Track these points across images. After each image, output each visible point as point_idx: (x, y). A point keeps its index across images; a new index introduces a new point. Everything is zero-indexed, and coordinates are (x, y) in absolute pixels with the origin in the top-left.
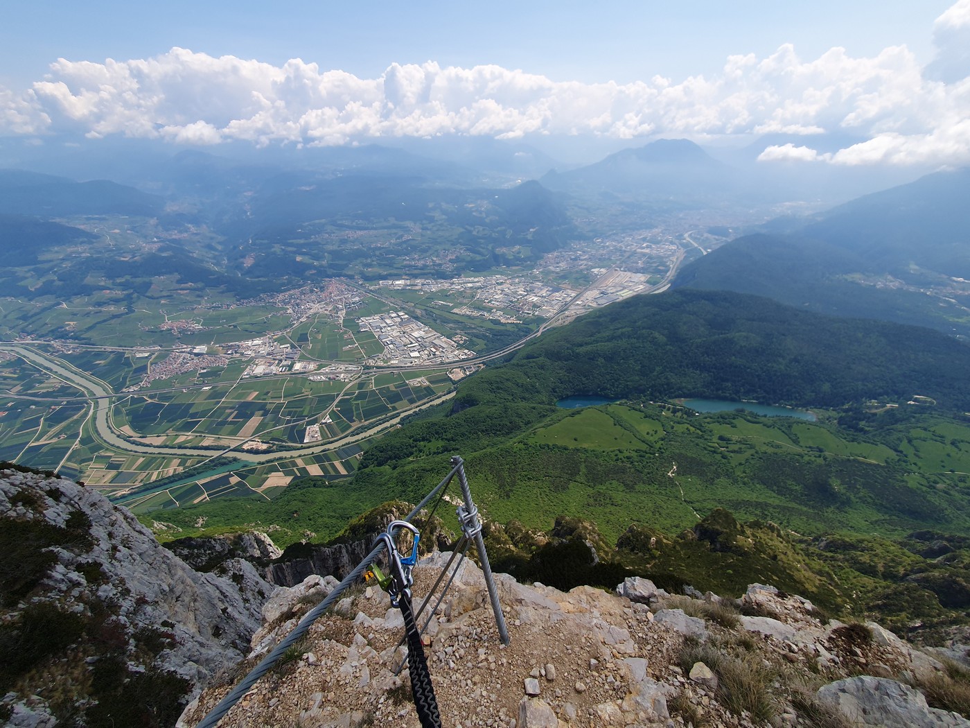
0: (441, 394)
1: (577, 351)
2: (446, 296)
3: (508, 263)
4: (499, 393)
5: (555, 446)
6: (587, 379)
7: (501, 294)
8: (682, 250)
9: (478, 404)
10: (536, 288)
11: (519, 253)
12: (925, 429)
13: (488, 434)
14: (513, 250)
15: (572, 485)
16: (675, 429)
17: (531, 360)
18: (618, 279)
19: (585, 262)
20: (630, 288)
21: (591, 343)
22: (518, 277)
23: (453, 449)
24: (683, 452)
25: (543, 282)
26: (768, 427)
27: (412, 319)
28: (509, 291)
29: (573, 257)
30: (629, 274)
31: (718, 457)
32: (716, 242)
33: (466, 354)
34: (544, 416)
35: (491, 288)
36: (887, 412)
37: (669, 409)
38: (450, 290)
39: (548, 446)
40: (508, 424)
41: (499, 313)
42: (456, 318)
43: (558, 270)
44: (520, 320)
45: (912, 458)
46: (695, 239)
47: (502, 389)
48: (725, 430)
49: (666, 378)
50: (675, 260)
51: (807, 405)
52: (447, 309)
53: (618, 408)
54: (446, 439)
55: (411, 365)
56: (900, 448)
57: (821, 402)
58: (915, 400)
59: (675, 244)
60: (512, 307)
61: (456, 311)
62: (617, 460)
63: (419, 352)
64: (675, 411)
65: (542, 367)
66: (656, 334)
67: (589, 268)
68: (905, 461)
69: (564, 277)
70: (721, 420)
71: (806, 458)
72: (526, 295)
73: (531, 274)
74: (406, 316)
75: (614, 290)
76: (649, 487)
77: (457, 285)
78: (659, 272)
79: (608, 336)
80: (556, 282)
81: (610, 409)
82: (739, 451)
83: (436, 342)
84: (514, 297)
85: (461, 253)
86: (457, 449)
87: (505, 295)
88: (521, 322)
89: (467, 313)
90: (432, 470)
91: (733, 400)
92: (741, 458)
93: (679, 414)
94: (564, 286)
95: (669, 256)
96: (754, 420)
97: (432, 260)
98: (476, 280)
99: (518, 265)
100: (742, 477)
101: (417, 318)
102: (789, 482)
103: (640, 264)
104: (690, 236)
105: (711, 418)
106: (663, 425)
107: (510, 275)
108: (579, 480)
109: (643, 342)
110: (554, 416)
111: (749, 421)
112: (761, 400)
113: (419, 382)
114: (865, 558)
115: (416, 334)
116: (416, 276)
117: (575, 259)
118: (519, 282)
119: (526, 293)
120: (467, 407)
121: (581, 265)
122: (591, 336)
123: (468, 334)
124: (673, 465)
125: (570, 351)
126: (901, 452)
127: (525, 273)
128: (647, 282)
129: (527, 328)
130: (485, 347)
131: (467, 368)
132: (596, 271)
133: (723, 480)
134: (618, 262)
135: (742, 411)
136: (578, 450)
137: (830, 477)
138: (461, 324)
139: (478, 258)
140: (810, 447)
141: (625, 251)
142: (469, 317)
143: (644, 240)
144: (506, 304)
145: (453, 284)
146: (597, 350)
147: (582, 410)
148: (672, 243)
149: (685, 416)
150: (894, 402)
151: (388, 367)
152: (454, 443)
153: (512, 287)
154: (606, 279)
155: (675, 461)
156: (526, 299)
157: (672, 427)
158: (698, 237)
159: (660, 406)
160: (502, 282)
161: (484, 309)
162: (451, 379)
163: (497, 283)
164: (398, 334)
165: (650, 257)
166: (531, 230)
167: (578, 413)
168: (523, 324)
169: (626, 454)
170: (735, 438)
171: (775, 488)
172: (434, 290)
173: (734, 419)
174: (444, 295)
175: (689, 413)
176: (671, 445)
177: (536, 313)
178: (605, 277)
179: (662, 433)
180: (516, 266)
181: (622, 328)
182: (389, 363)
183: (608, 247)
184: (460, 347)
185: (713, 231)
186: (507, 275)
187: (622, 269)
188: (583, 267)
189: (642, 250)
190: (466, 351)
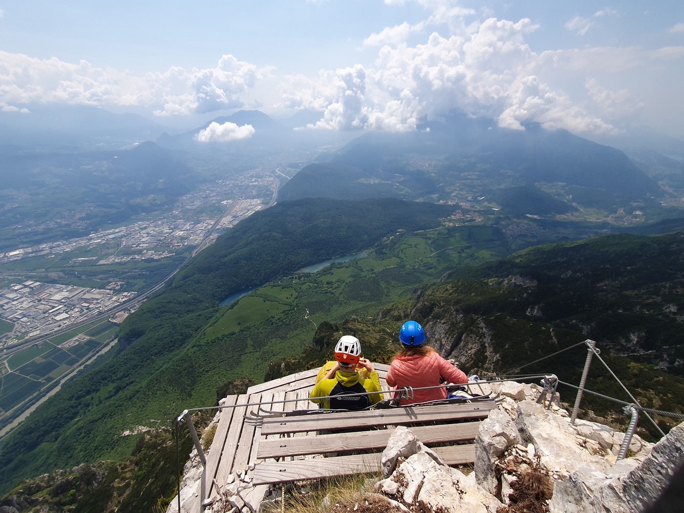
0: (108, 341)
1: (224, 261)
2: (87, 252)
3: (147, 210)
4: (164, 316)
5: (224, 336)
6: (237, 278)
7: (147, 236)
8: (277, 180)
9: (144, 334)
10: (179, 224)
11: (155, 200)
12: (405, 244)
13: (162, 354)
14: (148, 199)
15: (243, 357)
16: (302, 288)
17: (187, 280)
18: (242, 205)
19: (215, 198)
20: (252, 210)
21: (233, 252)
22: (160, 219)
23: (128, 385)
24: (310, 300)
25: (184, 219)
26: (348, 268)
27: (46, 284)
28: (154, 233)
29: (204, 196)
30: (249, 200)
31: (329, 295)
32: (294, 172)
33: (126, 296)
34: (210, 318)
35: (137, 234)
36: (391, 241)
37: (296, 278)
38: (89, 246)
39: (218, 338)
40: (180, 337)
41: (150, 252)
42: (105, 268)
43: (194, 207)
44: (173, 253)
45: (405, 259)
46: (282, 172)
47: (166, 311)
48: (328, 278)
49: (288, 259)
50: (275, 186)
51: (360, 250)
52: (93, 264)
53: (264, 290)
54: (117, 380)
55: (60, 328)
56: (400, 256)
57: (366, 246)
58: (399, 232)
59: (272, 177)
60: (161, 244)
61: (102, 262)
62: (272, 324)
63: (67, 313)
64: (299, 278)
65: (198, 282)
66: (275, 234)
67: (219, 202)
68: (403, 261)
69: (200, 211)
70: (324, 273)
71: (368, 277)
72: (172, 232)
73: (171, 215)
74: (38, 283)
75: (242, 213)
76: (296, 331)
77: (96, 239)
78: (268, 196)
79: (244, 244)
80: (196, 216)
81: (258, 292)
82: (338, 287)
83: (87, 296)
84: (161, 236)
85: (91, 211)
86: (132, 382)
87: (152, 236)
88: (174, 254)
89: (116, 260)
90: (104, 416)
91: (328, 259)
92: (340, 290)
93: (302, 279)
94: (203, 218)
95: (271, 184)
96: (340, 266)
97: (56, 222)
98: (117, 230)
99: (157, 210)
100: (343, 300)
101: (54, 282)
102: (364, 292)
103: (254, 193)
104: (279, 170)
105: (320, 274)
106: (295, 289)
107: (151, 219)
108: (248, 352)
109: (268, 241)
110: (218, 314)
111: (338, 268)
112: (341, 254)
113: (76, 340)
114: (396, 313)
115: (57, 297)
116: (39, 242)
117: (206, 197)
118: (162, 224)
119: (171, 231)
120: (133, 341)
121: (212, 201)
122: (231, 247)
123: (124, 278)
124: (306, 311)
125: (218, 263)
126: (400, 257)
127: (166, 215)
128: (262, 203)
129: (181, 257)
130: (145, 284)
131: (131, 308)
132: (224, 202)
133: (335, 307)
134: (239, 194)
135: (334, 264)
136: (242, 331)
137: (379, 282)
138: (112, 272)
139: (113, 211)
140: (368, 270)
141: (241, 186)
142: (119, 264)
143: (252, 176)
144: (155, 244)
145: (91, 239)
146: (239, 256)
147: (238, 301)
148: (270, 176)
149: (306, 279)
150: (392, 236)
151: (27, 342)
152: (128, 378)
153: (156, 229)
154: (234, 207)
155: (307, 307)
156: (173, 235)
157: (300, 288)
158: (284, 170)
159: (290, 278)
160: (146, 227)
161: (134, 253)
162: (116, 324)
163: (141, 229)
164: (31, 304)
165: (259, 187)
166: (160, 181)
167: (236, 304)
168: (176, 255)
169: (277, 317)
170: (334, 280)
171: (359, 299)
172: (68, 250)
173: (331, 270)
174: (83, 251)
175: (308, 275)
176: (302, 299)
177: (186, 244)
178: (232, 206)
179: (295, 294)
180: (154, 211)
181: (251, 236)
182: (26, 338)
183: (228, 185)
184: (117, 292)
185: (292, 166)
186: (149, 220)
187: (243, 198)
188: (214, 202)
189: (253, 184)
190: (126, 294)
